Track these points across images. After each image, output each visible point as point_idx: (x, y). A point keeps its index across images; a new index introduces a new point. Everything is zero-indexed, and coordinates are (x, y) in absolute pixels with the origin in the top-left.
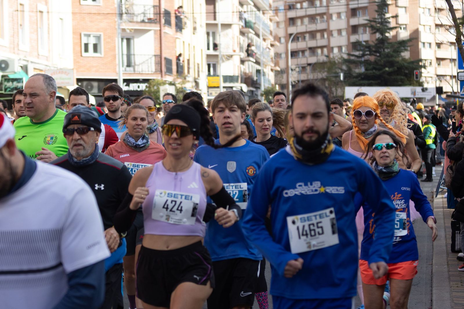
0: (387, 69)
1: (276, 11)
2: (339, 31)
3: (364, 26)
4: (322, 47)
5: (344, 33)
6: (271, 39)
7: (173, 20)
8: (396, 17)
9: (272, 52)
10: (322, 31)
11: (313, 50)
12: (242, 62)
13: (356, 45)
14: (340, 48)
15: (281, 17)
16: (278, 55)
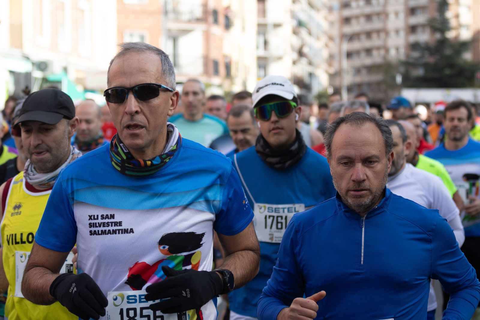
0: (448, 72)
1: (330, 9)
2: (397, 32)
3: (423, 26)
4: (378, 48)
5: (402, 34)
6: (324, 39)
7: (222, 19)
8: (457, 16)
9: (325, 54)
10: (378, 32)
11: (368, 51)
12: (294, 63)
13: (415, 46)
14: (397, 49)
15: (335, 16)
16: (331, 57)
